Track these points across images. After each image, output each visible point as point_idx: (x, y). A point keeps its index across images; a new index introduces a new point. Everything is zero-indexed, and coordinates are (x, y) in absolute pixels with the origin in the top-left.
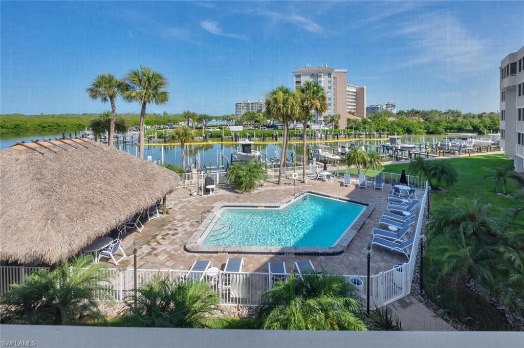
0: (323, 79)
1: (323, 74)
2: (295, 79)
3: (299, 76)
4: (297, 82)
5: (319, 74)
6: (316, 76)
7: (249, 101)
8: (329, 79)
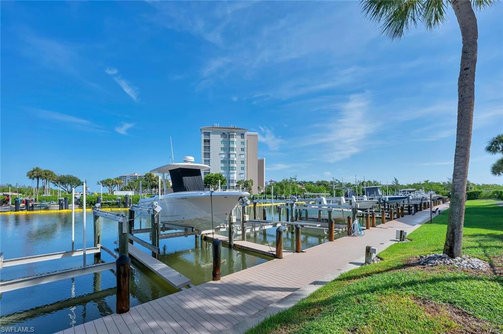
0: (235, 140)
1: (235, 134)
2: (203, 138)
3: (208, 134)
4: (205, 141)
5: (231, 133)
6: (228, 136)
7: (136, 174)
8: (243, 140)
